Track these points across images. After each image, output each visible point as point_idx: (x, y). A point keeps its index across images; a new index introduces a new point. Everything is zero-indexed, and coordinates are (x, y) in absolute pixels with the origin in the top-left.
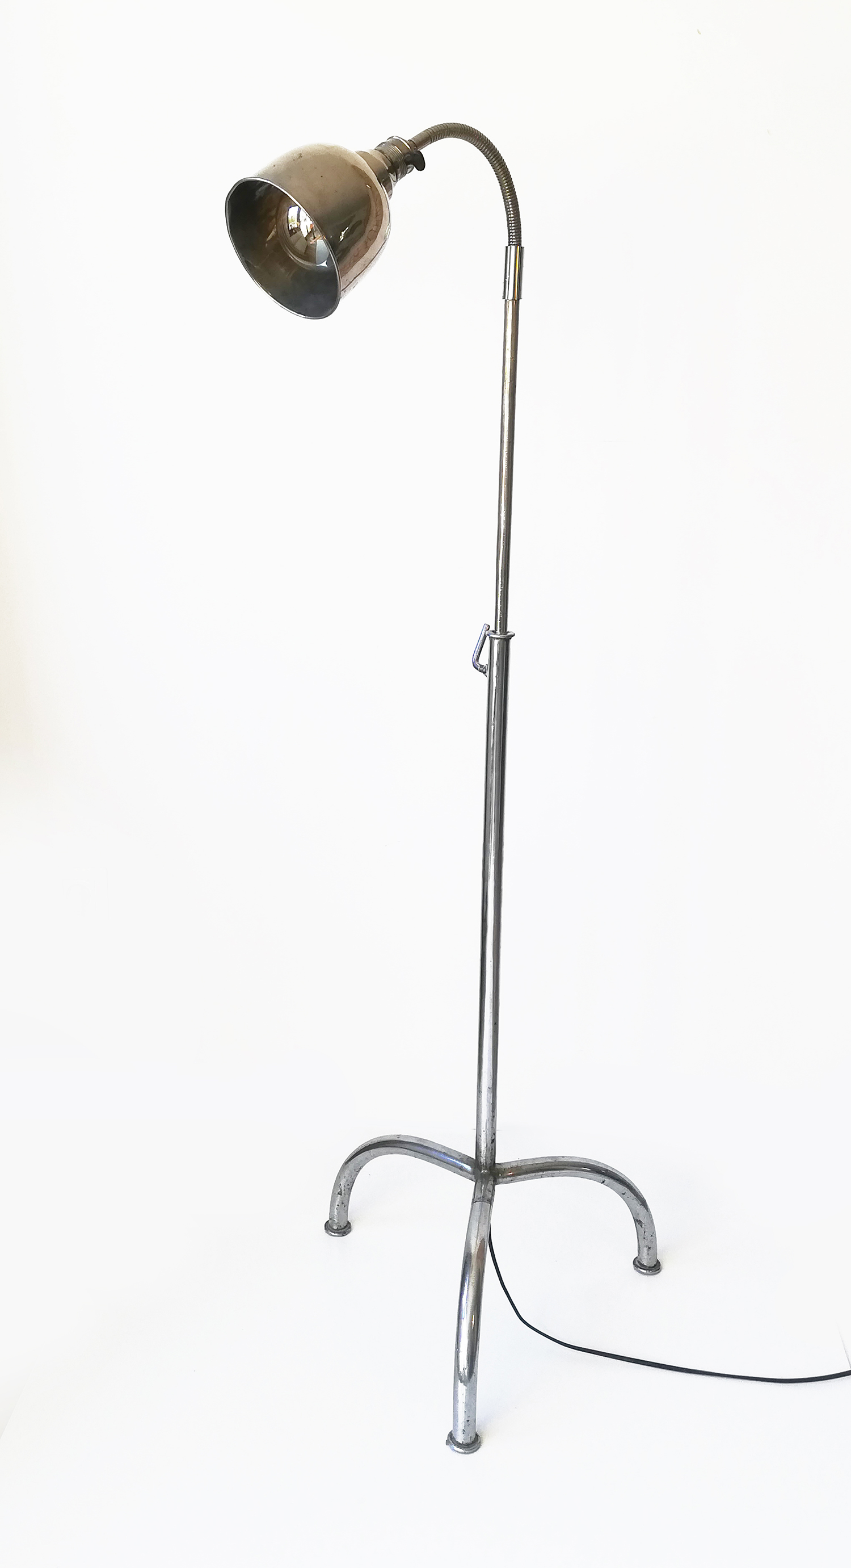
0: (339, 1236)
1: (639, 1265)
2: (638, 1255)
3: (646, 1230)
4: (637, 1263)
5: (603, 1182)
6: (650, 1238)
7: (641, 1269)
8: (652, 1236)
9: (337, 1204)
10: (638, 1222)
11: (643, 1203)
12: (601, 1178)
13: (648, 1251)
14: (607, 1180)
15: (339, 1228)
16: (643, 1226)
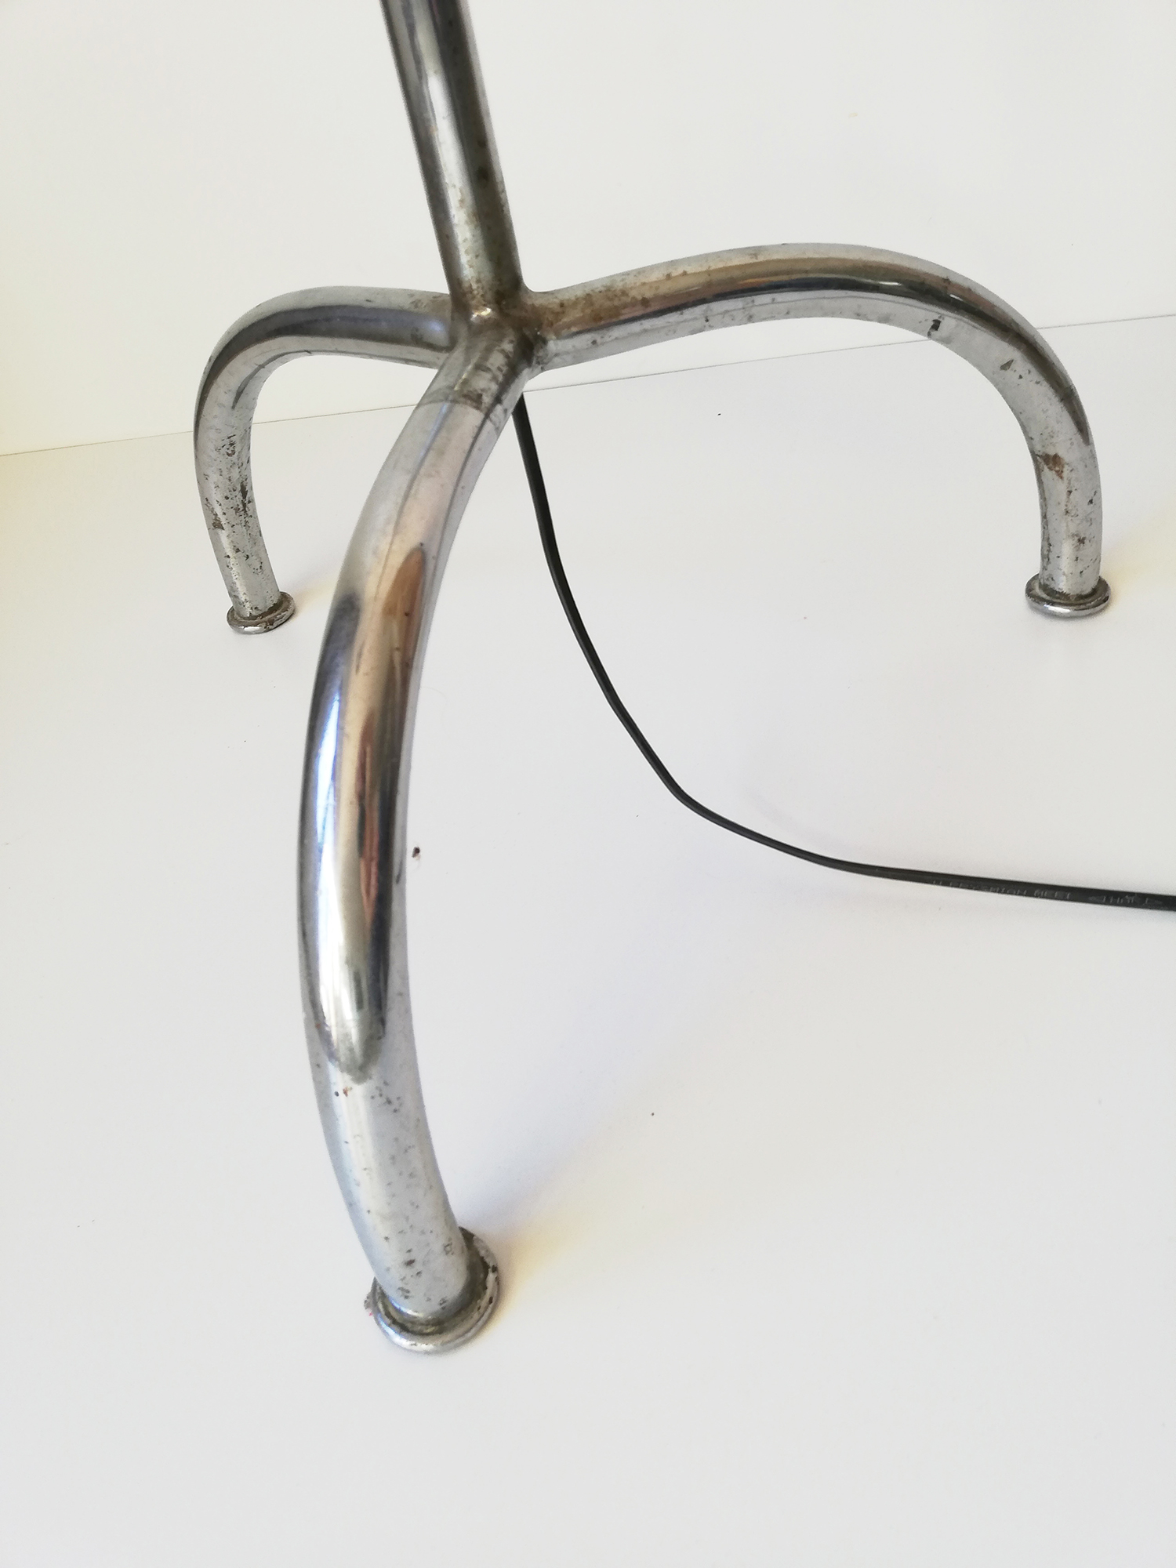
0: (257, 633)
1: (1044, 596)
2: (1044, 568)
3: (1075, 485)
4: (1038, 591)
5: (936, 325)
6: (1084, 508)
7: (1053, 604)
8: (1091, 502)
9: (213, 486)
10: (1046, 462)
11: (1067, 396)
12: (928, 313)
13: (1077, 549)
14: (951, 321)
15: (254, 613)
16: (1065, 474)
